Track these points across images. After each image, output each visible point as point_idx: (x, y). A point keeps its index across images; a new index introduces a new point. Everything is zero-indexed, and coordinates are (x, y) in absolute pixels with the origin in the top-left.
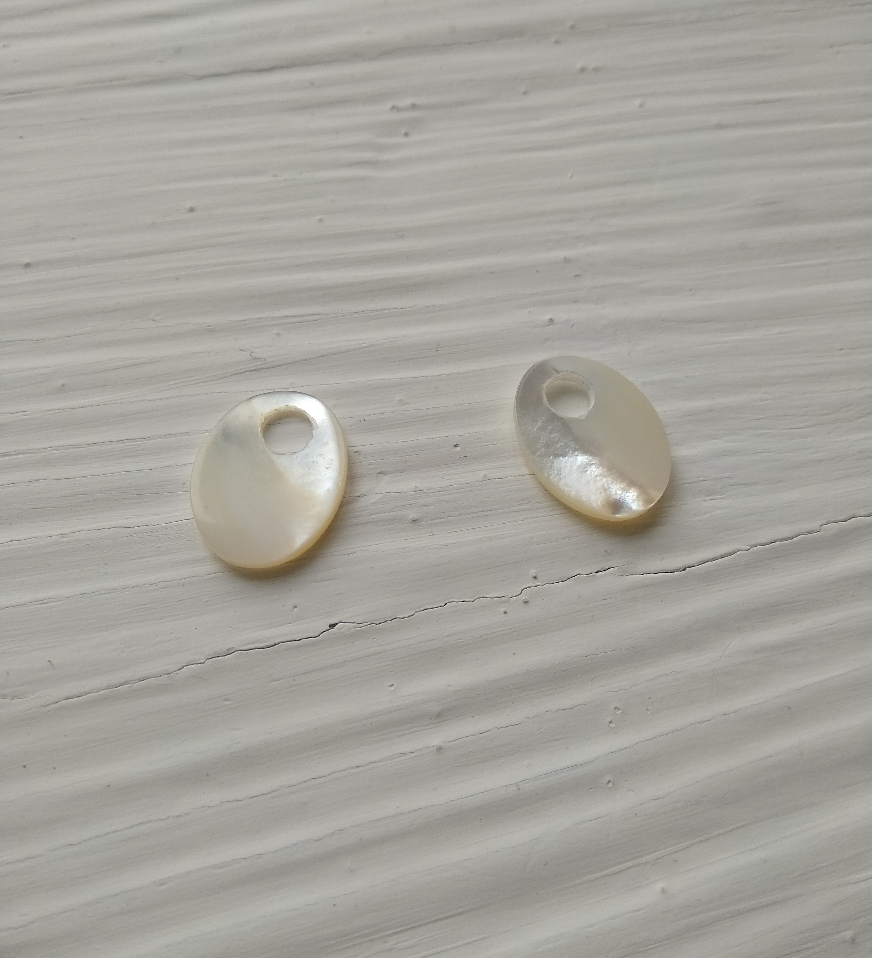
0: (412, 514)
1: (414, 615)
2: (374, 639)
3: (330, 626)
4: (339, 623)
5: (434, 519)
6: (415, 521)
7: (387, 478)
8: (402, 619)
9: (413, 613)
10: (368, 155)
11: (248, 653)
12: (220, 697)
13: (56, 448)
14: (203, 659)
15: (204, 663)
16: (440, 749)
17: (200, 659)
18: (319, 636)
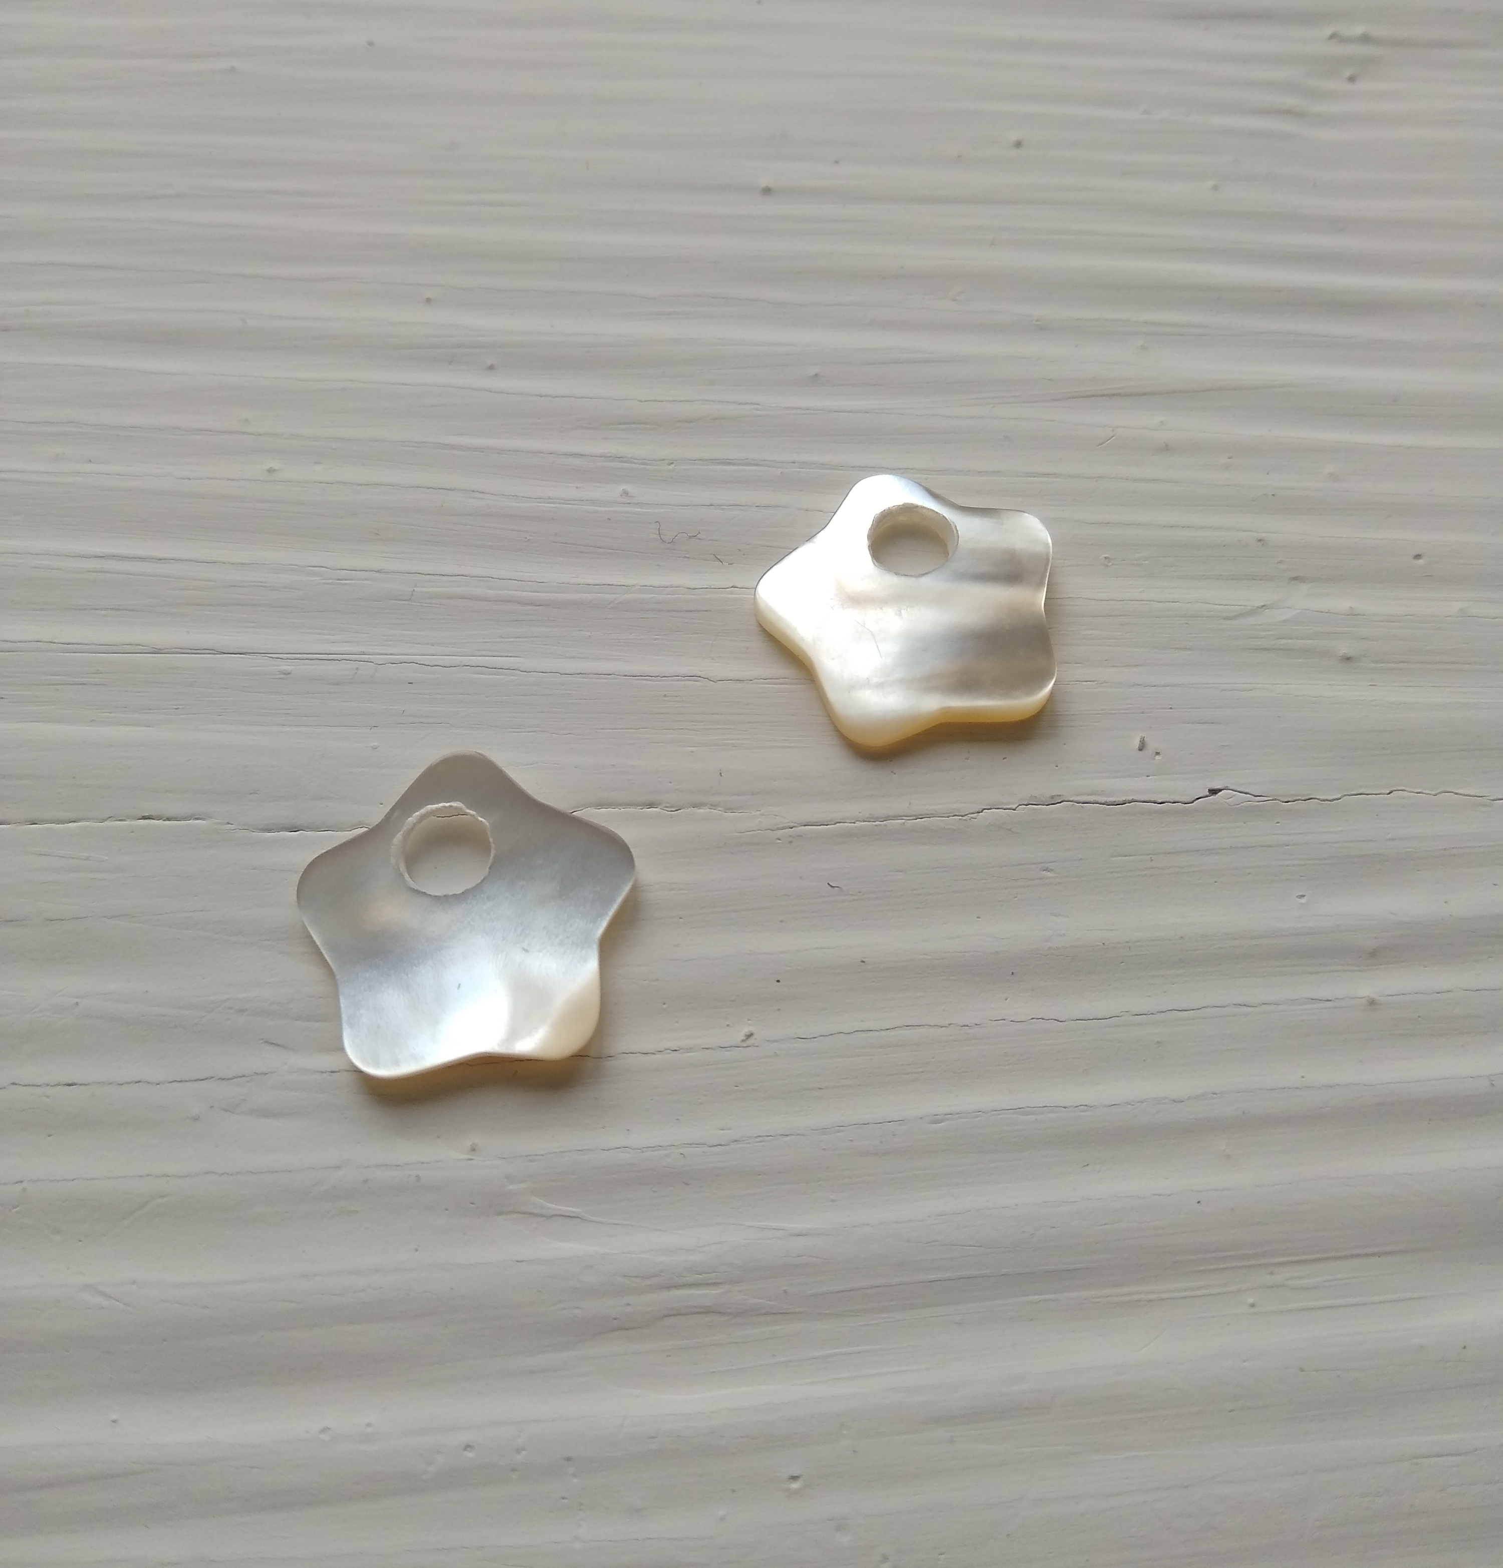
0: (1344, 648)
1: (1340, 799)
2: (1278, 823)
3: (1210, 791)
4: (1223, 790)
5: (1377, 662)
6: (1348, 659)
7: (1305, 587)
8: (1321, 801)
9: (1339, 796)
10: (1291, 101)
11: (1082, 807)
12: (1035, 864)
13: (804, 464)
14: (1013, 803)
15: (1014, 810)
16: (1372, 1003)
17: (1009, 803)
18: (1193, 802)
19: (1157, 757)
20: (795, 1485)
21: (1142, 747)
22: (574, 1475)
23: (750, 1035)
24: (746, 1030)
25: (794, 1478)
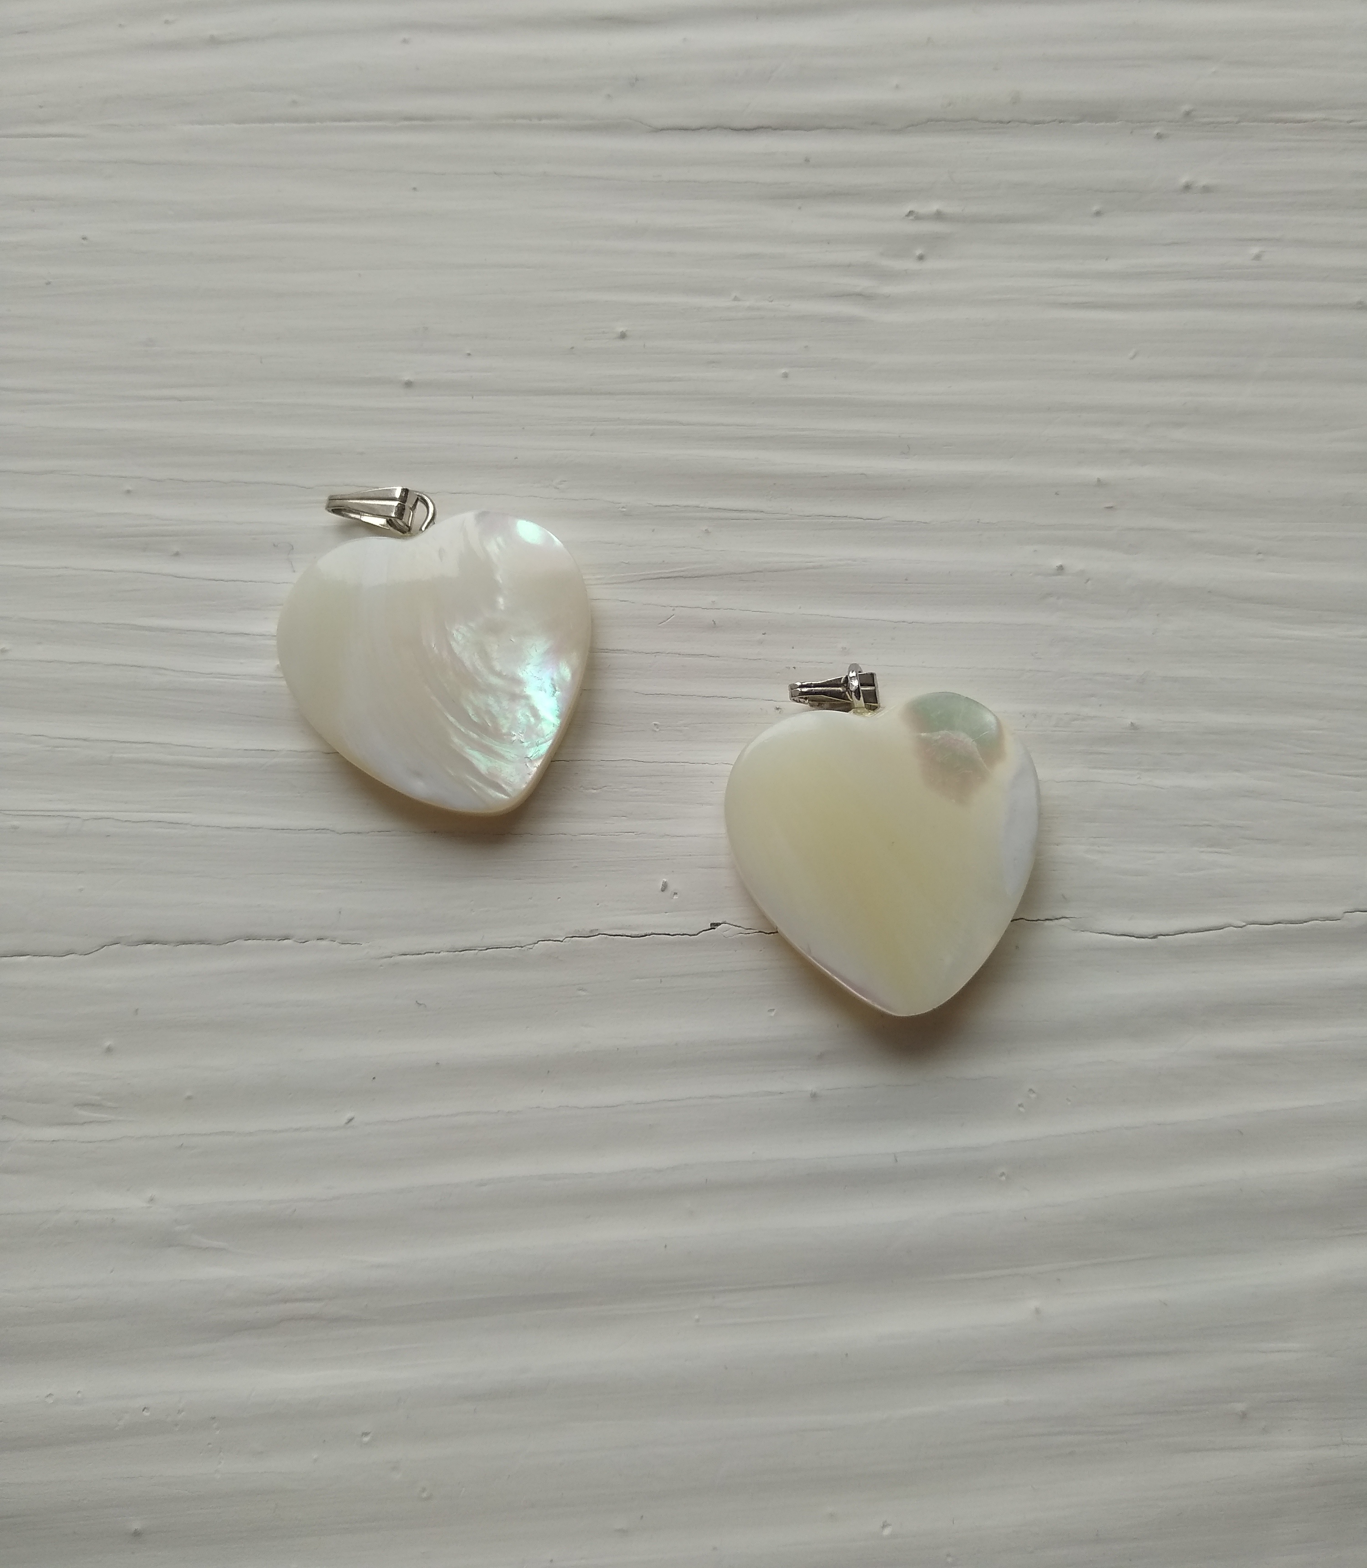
3: (712, 925)
4: (722, 924)
11: (613, 939)
12: (574, 985)
14: (562, 937)
15: (562, 941)
16: (814, 1096)
17: (558, 936)
18: (697, 934)
19: (675, 897)
20: (366, 1439)
21: (664, 888)
22: (217, 1429)
23: (351, 1120)
24: (349, 1115)
25: (366, 1434)
